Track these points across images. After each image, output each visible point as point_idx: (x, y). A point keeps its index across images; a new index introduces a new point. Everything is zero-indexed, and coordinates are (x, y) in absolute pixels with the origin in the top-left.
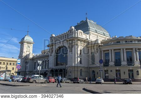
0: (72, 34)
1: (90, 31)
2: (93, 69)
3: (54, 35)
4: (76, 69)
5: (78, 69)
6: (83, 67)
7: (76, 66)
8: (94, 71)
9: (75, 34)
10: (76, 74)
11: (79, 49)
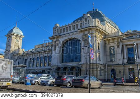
0: (89, 23)
1: (106, 22)
2: (113, 67)
3: (58, 25)
4: (95, 67)
5: (97, 67)
6: (102, 64)
7: (95, 62)
8: (113, 70)
9: (92, 22)
10: (95, 73)
11: (97, 42)
